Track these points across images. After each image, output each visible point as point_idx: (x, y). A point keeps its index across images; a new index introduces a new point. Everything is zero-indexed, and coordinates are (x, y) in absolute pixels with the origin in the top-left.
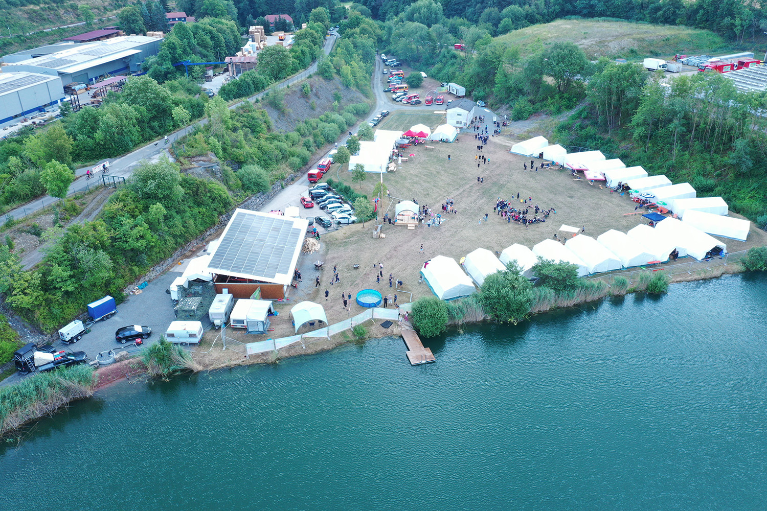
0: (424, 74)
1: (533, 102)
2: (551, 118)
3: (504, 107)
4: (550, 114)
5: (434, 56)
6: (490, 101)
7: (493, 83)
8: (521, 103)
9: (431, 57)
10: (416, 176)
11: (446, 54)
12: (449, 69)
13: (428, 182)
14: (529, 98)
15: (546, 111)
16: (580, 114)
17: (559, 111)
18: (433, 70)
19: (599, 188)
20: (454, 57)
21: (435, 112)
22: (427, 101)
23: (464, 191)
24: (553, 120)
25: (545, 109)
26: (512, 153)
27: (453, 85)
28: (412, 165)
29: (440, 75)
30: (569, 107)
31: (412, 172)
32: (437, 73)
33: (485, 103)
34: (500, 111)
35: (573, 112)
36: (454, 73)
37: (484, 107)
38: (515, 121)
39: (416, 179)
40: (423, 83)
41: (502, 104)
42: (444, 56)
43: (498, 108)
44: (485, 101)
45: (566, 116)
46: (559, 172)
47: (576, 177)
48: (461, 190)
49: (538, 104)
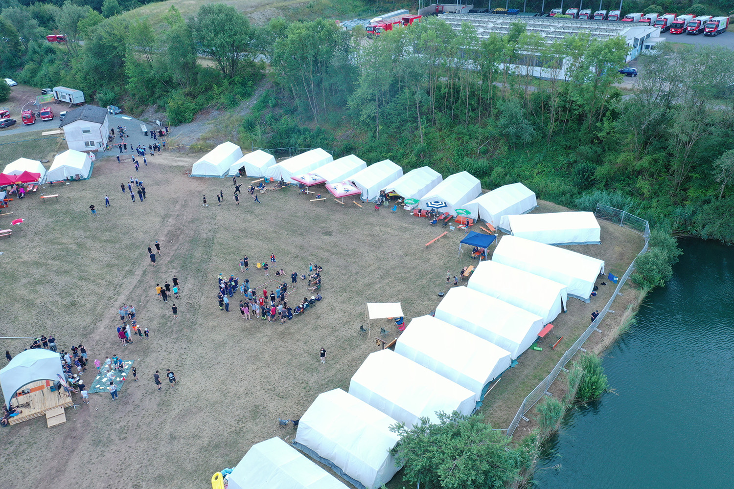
0: (9, 82)
1: (192, 95)
2: (228, 114)
3: (151, 109)
4: (223, 108)
5: (20, 54)
6: (127, 103)
7: (123, 78)
8: (176, 99)
9: (15, 56)
11: (37, 49)
12: (47, 69)
14: (187, 90)
15: (215, 105)
16: (265, 101)
17: (234, 103)
18: (23, 73)
20: (51, 51)
21: (44, 134)
22: (24, 118)
24: (231, 116)
25: (214, 102)
26: (194, 177)
27: (62, 91)
29: (37, 79)
30: (246, 95)
32: (31, 77)
33: (119, 108)
34: (146, 115)
35: (253, 102)
36: (57, 73)
37: (120, 113)
38: (176, 126)
40: (12, 94)
41: (147, 105)
42: (35, 52)
43: (143, 112)
44: (119, 105)
45: (246, 109)
49: (200, 96)
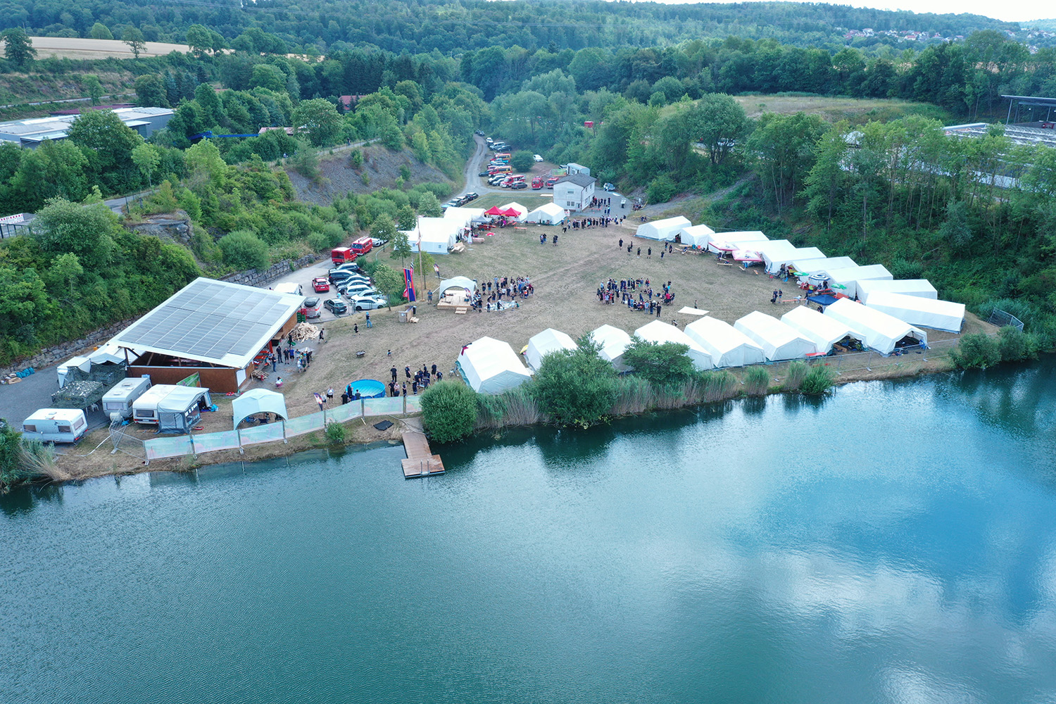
0: (538, 158)
1: (677, 179)
2: (701, 198)
3: (639, 189)
4: (701, 193)
5: (555, 135)
6: (621, 183)
7: (625, 159)
8: (662, 181)
9: (550, 136)
10: (491, 258)
11: (569, 130)
12: (571, 149)
13: (506, 264)
14: (672, 173)
15: (694, 190)
16: (740, 191)
17: (711, 189)
18: (551, 152)
19: (754, 274)
20: (580, 133)
21: (542, 195)
22: (534, 183)
23: (554, 275)
24: (702, 200)
25: (693, 187)
26: (637, 237)
27: (574, 166)
28: (489, 247)
29: (560, 157)
30: (726, 184)
31: (485, 254)
32: (557, 155)
33: (614, 186)
34: (634, 194)
35: (732, 190)
36: (577, 153)
37: (614, 191)
38: (652, 204)
39: (487, 261)
40: (534, 167)
41: (637, 186)
42: (567, 133)
43: (632, 191)
44: (615, 184)
45: (722, 195)
46: (700, 257)
47: (723, 261)
48: (551, 273)
49: (684, 181)
